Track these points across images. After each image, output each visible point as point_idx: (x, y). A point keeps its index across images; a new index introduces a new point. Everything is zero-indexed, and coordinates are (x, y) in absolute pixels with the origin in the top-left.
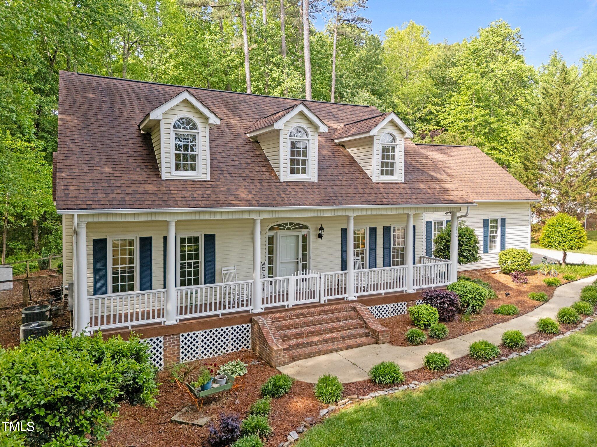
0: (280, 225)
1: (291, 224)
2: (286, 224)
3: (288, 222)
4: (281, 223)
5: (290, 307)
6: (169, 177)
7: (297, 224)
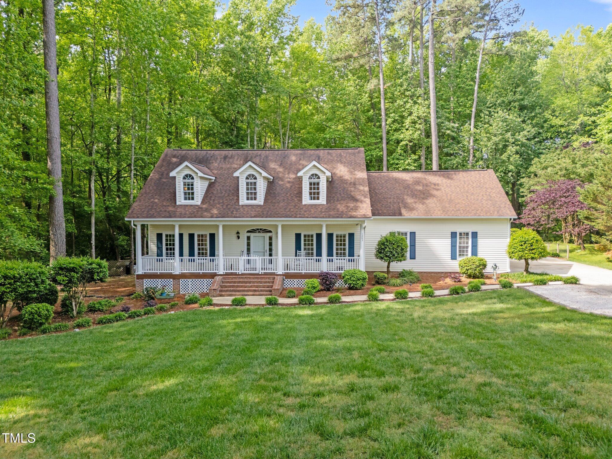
0: (253, 230)
1: (261, 229)
2: (258, 229)
3: (259, 228)
4: (254, 228)
5: (240, 273)
6: (180, 203)
7: (265, 230)
